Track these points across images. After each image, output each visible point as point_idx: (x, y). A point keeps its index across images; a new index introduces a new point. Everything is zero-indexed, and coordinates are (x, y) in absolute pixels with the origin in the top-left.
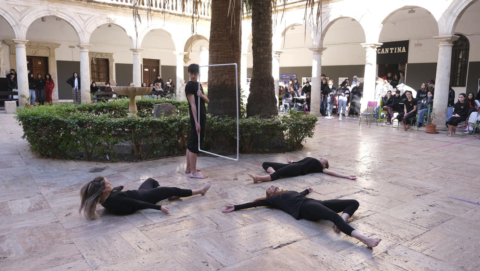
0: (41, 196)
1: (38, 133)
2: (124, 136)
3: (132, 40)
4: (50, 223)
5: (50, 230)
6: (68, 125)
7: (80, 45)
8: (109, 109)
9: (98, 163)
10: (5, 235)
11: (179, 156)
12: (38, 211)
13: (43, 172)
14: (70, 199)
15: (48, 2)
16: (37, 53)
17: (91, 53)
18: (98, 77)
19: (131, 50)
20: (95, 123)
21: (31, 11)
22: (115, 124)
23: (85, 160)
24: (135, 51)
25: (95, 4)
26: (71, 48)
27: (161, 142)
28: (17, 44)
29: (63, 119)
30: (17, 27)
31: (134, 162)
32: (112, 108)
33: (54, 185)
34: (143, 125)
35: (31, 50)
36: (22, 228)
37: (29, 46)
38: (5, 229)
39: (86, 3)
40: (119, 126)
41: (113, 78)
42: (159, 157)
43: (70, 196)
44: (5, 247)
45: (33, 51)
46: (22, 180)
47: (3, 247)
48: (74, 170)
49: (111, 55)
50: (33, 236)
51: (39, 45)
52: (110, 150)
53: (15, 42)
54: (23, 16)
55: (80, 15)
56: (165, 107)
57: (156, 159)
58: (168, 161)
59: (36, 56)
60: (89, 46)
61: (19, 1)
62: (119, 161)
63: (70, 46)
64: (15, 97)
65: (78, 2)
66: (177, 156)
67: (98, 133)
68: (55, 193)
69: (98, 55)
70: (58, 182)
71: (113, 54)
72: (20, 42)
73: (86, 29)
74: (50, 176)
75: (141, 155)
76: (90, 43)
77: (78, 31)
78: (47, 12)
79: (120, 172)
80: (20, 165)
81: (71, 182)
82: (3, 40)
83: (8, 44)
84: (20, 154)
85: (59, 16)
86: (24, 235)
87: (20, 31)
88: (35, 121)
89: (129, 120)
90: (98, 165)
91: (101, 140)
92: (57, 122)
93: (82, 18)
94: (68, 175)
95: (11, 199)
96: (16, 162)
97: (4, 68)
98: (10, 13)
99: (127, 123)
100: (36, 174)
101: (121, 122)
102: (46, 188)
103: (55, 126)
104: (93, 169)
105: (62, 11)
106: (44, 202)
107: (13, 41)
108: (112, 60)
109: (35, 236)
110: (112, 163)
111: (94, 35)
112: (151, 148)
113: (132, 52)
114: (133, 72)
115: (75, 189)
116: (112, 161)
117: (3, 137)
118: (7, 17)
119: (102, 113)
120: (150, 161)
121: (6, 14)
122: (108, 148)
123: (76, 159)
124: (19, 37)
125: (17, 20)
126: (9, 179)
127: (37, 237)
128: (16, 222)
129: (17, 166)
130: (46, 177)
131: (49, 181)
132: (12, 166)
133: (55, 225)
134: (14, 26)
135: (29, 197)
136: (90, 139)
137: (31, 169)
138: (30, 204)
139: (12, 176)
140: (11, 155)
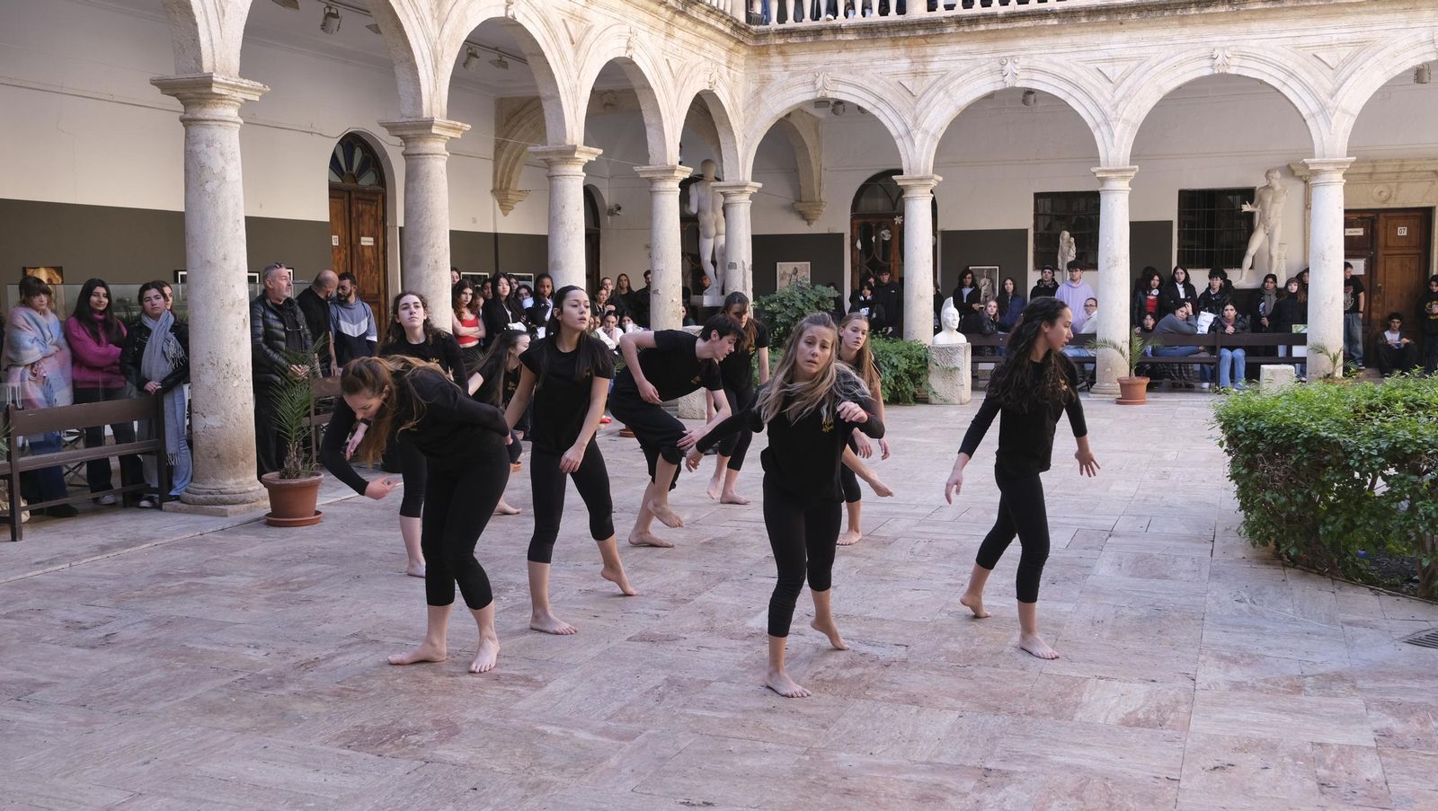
0: (1190, 685)
1: (1257, 478)
4: (1148, 777)
5: (1133, 797)
6: (1352, 458)
10: (1016, 772)
12: (1146, 730)
13: (1246, 610)
14: (1265, 716)
15: (1433, 13)
16: (1396, 198)
21: (1370, 57)
28: (1316, 173)
29: (1336, 435)
30: (1320, 119)
33: (1254, 660)
35: (1377, 190)
36: (1069, 766)
37: (1352, 178)
38: (1027, 756)
43: (1272, 710)
44: (991, 806)
45: (1381, 193)
46: (1168, 623)
47: (987, 802)
48: (1350, 624)
50: (1077, 798)
51: (1403, 170)
53: (1311, 168)
54: (1343, 77)
59: (1392, 206)
61: (1334, 31)
64: (1298, 351)
68: (1237, 686)
70: (1270, 653)
72: (1325, 168)
74: (1261, 629)
78: (1430, 48)
80: (1190, 576)
81: (1315, 663)
82: (1289, 166)
83: (1301, 177)
84: (1213, 541)
86: (1059, 788)
87: (1329, 129)
88: (1253, 436)
92: (1316, 444)
94: (1320, 635)
95: (1103, 675)
96: (1188, 564)
97: (1283, 254)
98: (1306, 77)
100: (1219, 613)
102: (1222, 664)
103: (1308, 459)
104: (1423, 635)
106: (1184, 708)
107: (1306, 166)
109: (1082, 800)
115: (1308, 689)
117: (1204, 481)
118: (1293, 92)
121: (1291, 82)
123: (1385, 586)
124: (1324, 150)
125: (1323, 96)
126: (1134, 613)
127: (1085, 804)
128: (1069, 744)
129: (1181, 578)
130: (1243, 630)
131: (1244, 644)
132: (1168, 574)
133: (1160, 788)
134: (1313, 115)
135: (1154, 681)
136: (1428, 516)
137: (1215, 593)
138: (1141, 702)
139: (1150, 605)
140: (1188, 539)
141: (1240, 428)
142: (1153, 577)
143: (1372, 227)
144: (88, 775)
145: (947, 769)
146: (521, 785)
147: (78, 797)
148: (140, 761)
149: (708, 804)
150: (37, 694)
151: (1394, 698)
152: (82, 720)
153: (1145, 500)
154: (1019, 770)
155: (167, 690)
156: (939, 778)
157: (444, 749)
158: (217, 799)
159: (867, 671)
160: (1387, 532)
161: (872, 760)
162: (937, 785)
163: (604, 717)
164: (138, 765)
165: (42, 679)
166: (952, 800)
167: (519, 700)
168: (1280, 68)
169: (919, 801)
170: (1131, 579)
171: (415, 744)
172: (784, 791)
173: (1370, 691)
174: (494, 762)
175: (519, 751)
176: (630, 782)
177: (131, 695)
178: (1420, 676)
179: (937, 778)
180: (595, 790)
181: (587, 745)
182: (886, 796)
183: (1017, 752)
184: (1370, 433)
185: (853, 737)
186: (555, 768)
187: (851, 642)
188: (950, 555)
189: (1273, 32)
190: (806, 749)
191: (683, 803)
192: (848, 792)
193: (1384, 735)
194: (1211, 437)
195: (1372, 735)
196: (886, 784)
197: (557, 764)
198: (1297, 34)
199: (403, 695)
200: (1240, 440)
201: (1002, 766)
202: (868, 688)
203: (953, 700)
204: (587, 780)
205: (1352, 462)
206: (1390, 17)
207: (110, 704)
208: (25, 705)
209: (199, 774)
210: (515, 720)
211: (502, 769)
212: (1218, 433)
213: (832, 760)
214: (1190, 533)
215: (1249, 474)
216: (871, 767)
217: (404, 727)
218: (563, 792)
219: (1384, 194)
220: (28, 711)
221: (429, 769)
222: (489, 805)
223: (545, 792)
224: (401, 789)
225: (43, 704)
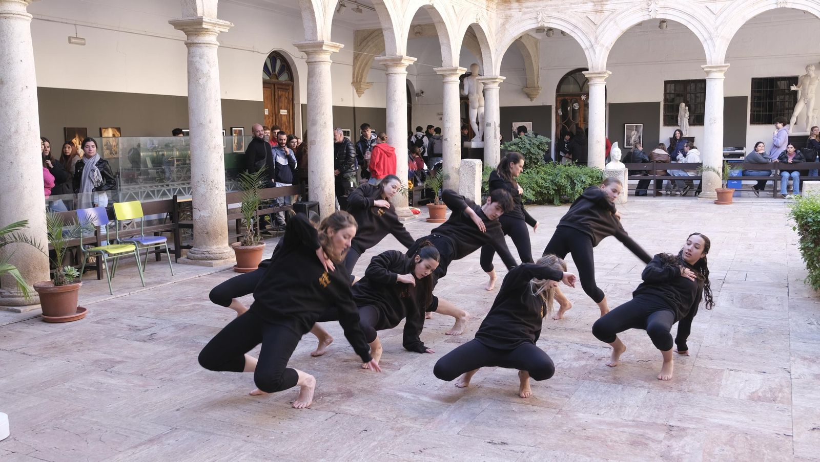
0: (787, 375)
4: (773, 434)
5: (765, 446)
10: (688, 428)
12: (765, 403)
13: (815, 330)
36: (721, 425)
38: (694, 418)
44: (677, 449)
46: (768, 337)
47: (674, 447)
50: (730, 446)
80: (777, 308)
84: (788, 287)
86: (718, 439)
95: (732, 368)
96: (774, 301)
100: (799, 331)
102: (806, 362)
106: (786, 390)
109: (734, 447)
117: (775, 250)
126: (746, 330)
127: (735, 450)
128: (719, 411)
129: (771, 309)
130: (815, 342)
131: (817, 351)
132: (763, 307)
133: (781, 441)
135: (764, 372)
137: (795, 319)
138: (759, 386)
139: (754, 325)
140: (772, 285)
141: (809, 220)
142: (754, 308)
144: (146, 416)
145: (646, 425)
146: (392, 429)
147: (142, 430)
149: (504, 443)
150: (116, 367)
152: (141, 383)
153: (741, 261)
154: (690, 427)
155: (186, 367)
156: (642, 431)
157: (346, 406)
158: (219, 433)
159: (588, 363)
161: (599, 418)
162: (641, 435)
163: (436, 388)
164: (173, 411)
165: (119, 359)
166: (652, 445)
167: (385, 377)
169: (632, 445)
170: (740, 309)
171: (328, 402)
172: (549, 436)
174: (375, 414)
175: (389, 408)
176: (456, 428)
177: (167, 370)
179: (641, 431)
180: (436, 433)
181: (428, 405)
182: (611, 441)
183: (687, 415)
185: (586, 404)
186: (411, 419)
187: (576, 345)
190: (558, 410)
191: (490, 442)
192: (588, 438)
194: (788, 225)
196: (610, 434)
197: (412, 416)
199: (319, 372)
200: (810, 227)
201: (679, 424)
202: (590, 373)
203: (643, 382)
204: (430, 427)
207: (156, 374)
208: (109, 374)
209: (208, 417)
210: (385, 389)
211: (381, 419)
212: (794, 223)
213: (575, 418)
214: (773, 281)
215: (815, 247)
216: (600, 423)
217: (321, 392)
218: (417, 434)
220: (112, 377)
221: (337, 418)
222: (374, 440)
223: (406, 433)
224: (323, 429)
225: (119, 374)
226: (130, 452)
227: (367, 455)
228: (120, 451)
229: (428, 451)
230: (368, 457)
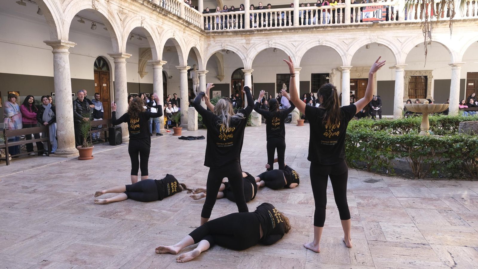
2: (400, 151)
3: (452, 55)
4: (305, 216)
5: (301, 221)
7: (396, 65)
8: (406, 125)
9: (376, 175)
11: (465, 180)
12: (304, 205)
15: (370, 32)
16: (362, 76)
17: (406, 72)
18: (415, 94)
19: (450, 65)
20: (374, 138)
21: (356, 42)
22: (392, 140)
23: (365, 170)
24: (453, 65)
25: (413, 25)
26: (391, 69)
27: (444, 163)
28: (343, 70)
29: (348, 133)
30: (344, 57)
31: (410, 179)
32: (410, 124)
34: (421, 143)
35: (357, 74)
37: (352, 71)
39: (404, 26)
40: (396, 142)
41: (431, 95)
42: (441, 178)
45: (358, 75)
48: (351, 178)
49: (430, 72)
51: (363, 69)
52: (387, 164)
53: (342, 68)
54: (350, 47)
55: (397, 38)
56: (472, 125)
57: (436, 180)
58: (448, 184)
59: (361, 78)
60: (404, 66)
61: (347, 35)
62: (395, 176)
63: (390, 67)
65: (397, 26)
66: (463, 180)
67: (377, 148)
69: (416, 73)
71: (433, 70)
72: (345, 69)
73: (403, 50)
75: (418, 173)
76: (406, 62)
77: (395, 53)
78: (369, 40)
79: (390, 186)
82: (337, 68)
83: (340, 71)
85: (379, 42)
87: (346, 59)
89: (406, 137)
90: (375, 177)
91: (379, 153)
93: (399, 41)
95: (294, 192)
98: (341, 46)
99: (404, 140)
101: (398, 139)
104: (368, 180)
105: (382, 37)
107: (341, 68)
108: (431, 77)
110: (389, 176)
111: (410, 55)
112: (430, 167)
113: (451, 67)
114: (451, 87)
116: (389, 175)
118: (338, 50)
119: (399, 128)
120: (428, 181)
121: (337, 48)
122: (386, 162)
123: (359, 169)
124: (345, 64)
125: (345, 51)
128: (285, 209)
133: (307, 219)
134: (343, 56)
135: (306, 193)
136: (369, 152)
138: (303, 198)
139: (305, 175)
142: (306, 168)
143: (356, 83)
144: (30, 227)
146: (148, 225)
147: (27, 233)
148: (44, 222)
150: (15, 206)
151: (361, 195)
152: (28, 212)
153: (304, 149)
155: (52, 204)
157: (128, 216)
158: (66, 231)
160: (360, 156)
163: (169, 207)
164: (44, 223)
165: (16, 202)
168: (335, 44)
170: (300, 168)
171: (120, 215)
173: (356, 193)
174: (141, 219)
175: (147, 216)
176: (176, 223)
177: (41, 205)
178: (367, 190)
180: (167, 225)
181: (165, 214)
184: (356, 132)
185: (233, 209)
188: (257, 164)
189: (333, 35)
190: (221, 213)
191: (190, 227)
193: (359, 204)
195: (356, 204)
197: (157, 219)
198: (338, 36)
204: (165, 223)
205: (352, 139)
206: (360, 32)
207: (36, 208)
208: (11, 209)
209: (61, 225)
210: (146, 208)
211: (143, 221)
217: (117, 211)
218: (159, 226)
219: (359, 75)
220: (12, 210)
221: (123, 222)
222: (139, 230)
223: (154, 226)
224: (116, 227)
225: (17, 208)
226: (21, 243)
227: (136, 236)
228: (15, 243)
229: (163, 233)
230: (135, 237)
